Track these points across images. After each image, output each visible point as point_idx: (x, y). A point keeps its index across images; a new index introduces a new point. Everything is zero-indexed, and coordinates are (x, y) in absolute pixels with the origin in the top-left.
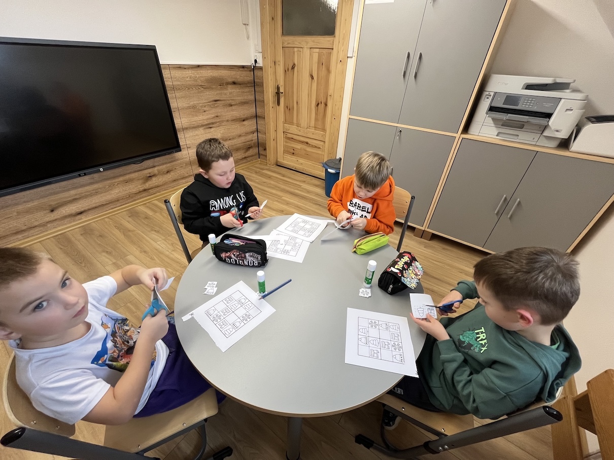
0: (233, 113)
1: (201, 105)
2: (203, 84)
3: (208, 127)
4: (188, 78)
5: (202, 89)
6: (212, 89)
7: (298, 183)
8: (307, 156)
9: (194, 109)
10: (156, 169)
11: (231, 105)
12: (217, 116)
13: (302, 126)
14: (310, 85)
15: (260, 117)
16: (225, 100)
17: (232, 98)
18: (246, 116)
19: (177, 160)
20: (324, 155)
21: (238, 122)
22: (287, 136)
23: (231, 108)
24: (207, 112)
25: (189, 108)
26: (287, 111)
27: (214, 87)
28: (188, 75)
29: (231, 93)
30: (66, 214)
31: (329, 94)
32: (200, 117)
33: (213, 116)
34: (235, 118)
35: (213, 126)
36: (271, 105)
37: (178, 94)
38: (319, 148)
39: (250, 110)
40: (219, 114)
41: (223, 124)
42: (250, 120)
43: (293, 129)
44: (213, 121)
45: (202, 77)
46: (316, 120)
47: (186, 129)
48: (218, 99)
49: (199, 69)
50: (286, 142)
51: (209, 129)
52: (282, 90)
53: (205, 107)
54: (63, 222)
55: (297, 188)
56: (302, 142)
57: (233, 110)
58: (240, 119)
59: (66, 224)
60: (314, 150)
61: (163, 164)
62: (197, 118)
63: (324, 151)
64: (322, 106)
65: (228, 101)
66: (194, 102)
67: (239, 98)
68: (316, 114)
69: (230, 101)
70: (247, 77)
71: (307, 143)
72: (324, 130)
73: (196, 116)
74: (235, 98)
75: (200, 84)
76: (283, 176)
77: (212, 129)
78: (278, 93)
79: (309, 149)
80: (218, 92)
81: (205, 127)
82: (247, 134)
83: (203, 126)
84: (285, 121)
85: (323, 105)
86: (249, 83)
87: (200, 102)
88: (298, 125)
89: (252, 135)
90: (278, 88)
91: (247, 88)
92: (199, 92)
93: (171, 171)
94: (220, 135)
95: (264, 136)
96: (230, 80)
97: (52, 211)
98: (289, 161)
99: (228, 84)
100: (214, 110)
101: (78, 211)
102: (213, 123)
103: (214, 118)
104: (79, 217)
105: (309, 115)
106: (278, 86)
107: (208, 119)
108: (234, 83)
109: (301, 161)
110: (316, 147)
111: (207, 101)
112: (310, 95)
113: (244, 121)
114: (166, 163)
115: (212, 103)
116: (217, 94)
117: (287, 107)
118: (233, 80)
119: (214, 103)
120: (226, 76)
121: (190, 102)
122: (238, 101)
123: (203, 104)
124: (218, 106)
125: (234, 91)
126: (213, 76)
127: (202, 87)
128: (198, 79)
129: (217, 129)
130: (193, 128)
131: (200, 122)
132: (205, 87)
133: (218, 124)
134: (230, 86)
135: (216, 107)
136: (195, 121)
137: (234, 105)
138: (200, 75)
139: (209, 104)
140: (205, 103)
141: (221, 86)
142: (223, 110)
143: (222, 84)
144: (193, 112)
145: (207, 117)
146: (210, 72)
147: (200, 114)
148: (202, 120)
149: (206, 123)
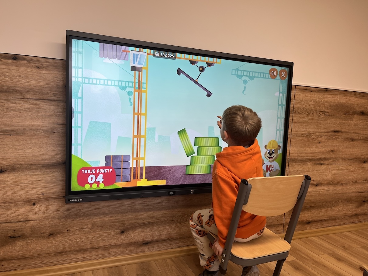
0: (353, 149)
1: (317, 134)
2: (326, 111)
3: (318, 162)
4: (311, 101)
5: (324, 116)
6: (336, 117)
9: (308, 138)
11: (353, 140)
12: (333, 151)
16: (347, 132)
17: (357, 132)
21: (356, 163)
23: (352, 143)
24: (321, 144)
25: (303, 135)
27: (337, 115)
28: (312, 98)
29: (356, 125)
30: (133, 241)
32: (312, 149)
33: (328, 149)
34: (354, 157)
35: (325, 162)
40: (336, 149)
41: (338, 162)
44: (327, 156)
45: (328, 102)
48: (340, 129)
49: (326, 93)
51: (319, 166)
53: (321, 137)
54: (125, 250)
58: (360, 158)
59: (127, 254)
62: (308, 149)
65: (350, 134)
66: (310, 129)
67: (365, 132)
69: (353, 134)
74: (359, 132)
75: (323, 109)
77: (323, 167)
80: (341, 122)
81: (314, 162)
82: (366, 181)
83: (312, 160)
87: (316, 130)
92: (319, 119)
94: (330, 175)
96: (359, 109)
97: (122, 232)
99: (355, 113)
100: (330, 143)
101: (145, 239)
102: (325, 159)
103: (328, 152)
104: (143, 248)
107: (320, 153)
108: (363, 113)
111: (325, 131)
113: (365, 162)
115: (330, 134)
116: (339, 124)
118: (362, 109)
119: (334, 134)
120: (354, 104)
121: (306, 129)
122: (362, 135)
123: (320, 134)
124: (337, 138)
125: (360, 123)
126: (341, 103)
127: (324, 114)
128: (322, 104)
129: (330, 167)
130: (301, 160)
131: (311, 155)
132: (327, 114)
133: (331, 160)
134: (356, 116)
135: (334, 139)
136: (305, 153)
137: (357, 140)
138: (325, 100)
139: (326, 134)
140: (323, 132)
141: (347, 115)
142: (342, 145)
143: (347, 113)
144: (307, 141)
145: (320, 149)
146: (338, 98)
147: (314, 145)
148: (313, 153)
149: (318, 157)
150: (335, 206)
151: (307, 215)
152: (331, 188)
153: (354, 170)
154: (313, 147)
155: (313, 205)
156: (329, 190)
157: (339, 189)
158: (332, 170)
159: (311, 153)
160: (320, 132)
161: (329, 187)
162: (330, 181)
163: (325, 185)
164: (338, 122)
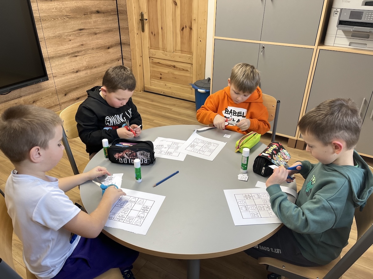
0: (98, 41)
1: (66, 34)
2: (68, 15)
3: (73, 55)
4: (53, 9)
5: (68, 19)
6: (77, 18)
7: (168, 107)
8: (175, 80)
9: (60, 39)
10: (22, 99)
11: (96, 34)
12: (82, 45)
13: (168, 50)
14: (174, 11)
15: (124, 44)
16: (89, 29)
17: (97, 27)
18: (110, 44)
19: (44, 89)
20: (192, 77)
21: (103, 50)
22: (153, 61)
23: (95, 36)
24: (72, 41)
25: (55, 37)
26: (152, 37)
27: (78, 16)
28: (53, 6)
29: (95, 22)
31: (193, 18)
32: (65, 47)
33: (78, 44)
34: (100, 46)
35: (79, 54)
36: (136, 31)
37: (44, 25)
38: (187, 71)
39: (114, 38)
40: (84, 43)
41: (89, 52)
42: (115, 47)
43: (159, 54)
44: (79, 49)
45: (68, 8)
46: (182, 43)
47: (53, 58)
48: (83, 27)
50: (153, 67)
51: (75, 58)
52: (146, 17)
53: (70, 36)
55: (168, 111)
56: (169, 66)
57: (97, 39)
58: (105, 46)
60: (182, 73)
61: (29, 94)
62: (62, 47)
63: (192, 74)
64: (187, 30)
65: (92, 30)
66: (59, 32)
67: (104, 26)
68: (182, 38)
69: (95, 29)
70: (110, 5)
71: (174, 67)
72: (191, 53)
73: (62, 45)
74: (99, 27)
75: (65, 14)
76: (152, 101)
77: (78, 58)
78: (142, 20)
79: (176, 72)
81: (70, 56)
82: (112, 61)
83: (68, 55)
84: (151, 46)
85: (188, 28)
86: (112, 11)
87: (64, 31)
88: (164, 49)
89: (117, 62)
90: (142, 15)
91: (111, 16)
92: (64, 22)
93: (37, 101)
94: (85, 63)
95: (130, 63)
96: (94, 9)
98: (157, 86)
99: (92, 13)
100: (79, 39)
102: (78, 52)
103: (79, 46)
105: (174, 39)
106: (142, 13)
107: (72, 48)
108: (98, 12)
109: (170, 85)
110: (183, 70)
111: (72, 31)
112: (174, 20)
113: (109, 48)
114: (32, 93)
115: (77, 32)
116: (82, 23)
117: (152, 32)
118: (97, 9)
119: (80, 31)
120: (90, 6)
121: (56, 31)
122: (102, 29)
123: (69, 33)
124: (83, 35)
125: (98, 20)
126: (78, 6)
127: (67, 17)
128: (63, 10)
129: (83, 57)
130: (59, 57)
131: (66, 51)
132: (70, 17)
133: (83, 52)
134: (94, 15)
135: (81, 35)
136: (61, 50)
137: (99, 33)
138: (65, 6)
139: (74, 33)
140: (70, 32)
141: (86, 15)
142: (88, 39)
143: (86, 14)
144: (59, 41)
145: (72, 45)
146: (75, 3)
147: (66, 43)
148: (67, 49)
149: (72, 52)
150: (94, 83)
151: (75, 94)
152: (89, 71)
153: (102, 55)
154: (66, 45)
155: (78, 86)
156: (87, 73)
157: (95, 71)
158: (85, 59)
159: (65, 49)
160: (68, 32)
161: (87, 71)
162: (86, 67)
163: (83, 70)
164: (81, 22)
